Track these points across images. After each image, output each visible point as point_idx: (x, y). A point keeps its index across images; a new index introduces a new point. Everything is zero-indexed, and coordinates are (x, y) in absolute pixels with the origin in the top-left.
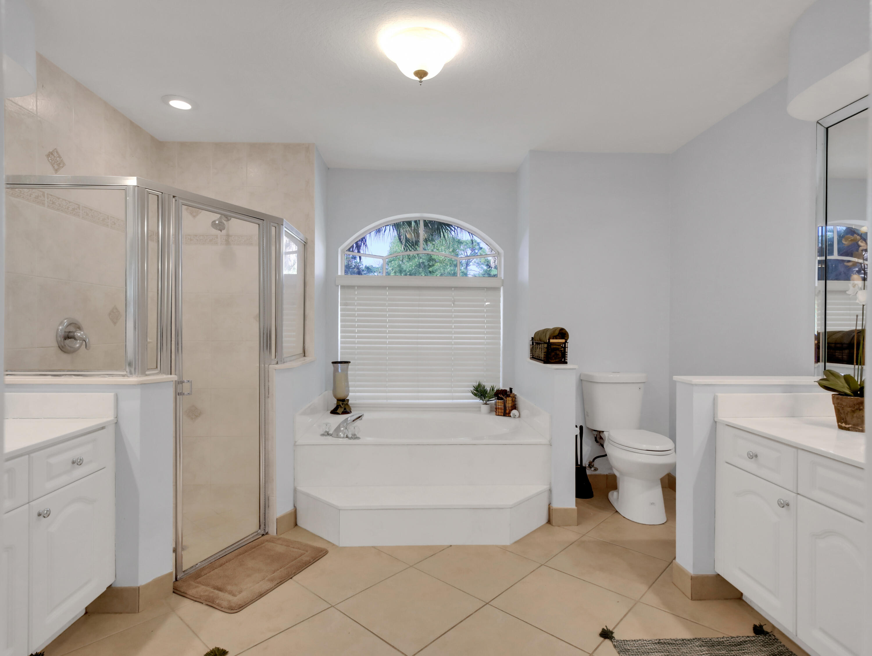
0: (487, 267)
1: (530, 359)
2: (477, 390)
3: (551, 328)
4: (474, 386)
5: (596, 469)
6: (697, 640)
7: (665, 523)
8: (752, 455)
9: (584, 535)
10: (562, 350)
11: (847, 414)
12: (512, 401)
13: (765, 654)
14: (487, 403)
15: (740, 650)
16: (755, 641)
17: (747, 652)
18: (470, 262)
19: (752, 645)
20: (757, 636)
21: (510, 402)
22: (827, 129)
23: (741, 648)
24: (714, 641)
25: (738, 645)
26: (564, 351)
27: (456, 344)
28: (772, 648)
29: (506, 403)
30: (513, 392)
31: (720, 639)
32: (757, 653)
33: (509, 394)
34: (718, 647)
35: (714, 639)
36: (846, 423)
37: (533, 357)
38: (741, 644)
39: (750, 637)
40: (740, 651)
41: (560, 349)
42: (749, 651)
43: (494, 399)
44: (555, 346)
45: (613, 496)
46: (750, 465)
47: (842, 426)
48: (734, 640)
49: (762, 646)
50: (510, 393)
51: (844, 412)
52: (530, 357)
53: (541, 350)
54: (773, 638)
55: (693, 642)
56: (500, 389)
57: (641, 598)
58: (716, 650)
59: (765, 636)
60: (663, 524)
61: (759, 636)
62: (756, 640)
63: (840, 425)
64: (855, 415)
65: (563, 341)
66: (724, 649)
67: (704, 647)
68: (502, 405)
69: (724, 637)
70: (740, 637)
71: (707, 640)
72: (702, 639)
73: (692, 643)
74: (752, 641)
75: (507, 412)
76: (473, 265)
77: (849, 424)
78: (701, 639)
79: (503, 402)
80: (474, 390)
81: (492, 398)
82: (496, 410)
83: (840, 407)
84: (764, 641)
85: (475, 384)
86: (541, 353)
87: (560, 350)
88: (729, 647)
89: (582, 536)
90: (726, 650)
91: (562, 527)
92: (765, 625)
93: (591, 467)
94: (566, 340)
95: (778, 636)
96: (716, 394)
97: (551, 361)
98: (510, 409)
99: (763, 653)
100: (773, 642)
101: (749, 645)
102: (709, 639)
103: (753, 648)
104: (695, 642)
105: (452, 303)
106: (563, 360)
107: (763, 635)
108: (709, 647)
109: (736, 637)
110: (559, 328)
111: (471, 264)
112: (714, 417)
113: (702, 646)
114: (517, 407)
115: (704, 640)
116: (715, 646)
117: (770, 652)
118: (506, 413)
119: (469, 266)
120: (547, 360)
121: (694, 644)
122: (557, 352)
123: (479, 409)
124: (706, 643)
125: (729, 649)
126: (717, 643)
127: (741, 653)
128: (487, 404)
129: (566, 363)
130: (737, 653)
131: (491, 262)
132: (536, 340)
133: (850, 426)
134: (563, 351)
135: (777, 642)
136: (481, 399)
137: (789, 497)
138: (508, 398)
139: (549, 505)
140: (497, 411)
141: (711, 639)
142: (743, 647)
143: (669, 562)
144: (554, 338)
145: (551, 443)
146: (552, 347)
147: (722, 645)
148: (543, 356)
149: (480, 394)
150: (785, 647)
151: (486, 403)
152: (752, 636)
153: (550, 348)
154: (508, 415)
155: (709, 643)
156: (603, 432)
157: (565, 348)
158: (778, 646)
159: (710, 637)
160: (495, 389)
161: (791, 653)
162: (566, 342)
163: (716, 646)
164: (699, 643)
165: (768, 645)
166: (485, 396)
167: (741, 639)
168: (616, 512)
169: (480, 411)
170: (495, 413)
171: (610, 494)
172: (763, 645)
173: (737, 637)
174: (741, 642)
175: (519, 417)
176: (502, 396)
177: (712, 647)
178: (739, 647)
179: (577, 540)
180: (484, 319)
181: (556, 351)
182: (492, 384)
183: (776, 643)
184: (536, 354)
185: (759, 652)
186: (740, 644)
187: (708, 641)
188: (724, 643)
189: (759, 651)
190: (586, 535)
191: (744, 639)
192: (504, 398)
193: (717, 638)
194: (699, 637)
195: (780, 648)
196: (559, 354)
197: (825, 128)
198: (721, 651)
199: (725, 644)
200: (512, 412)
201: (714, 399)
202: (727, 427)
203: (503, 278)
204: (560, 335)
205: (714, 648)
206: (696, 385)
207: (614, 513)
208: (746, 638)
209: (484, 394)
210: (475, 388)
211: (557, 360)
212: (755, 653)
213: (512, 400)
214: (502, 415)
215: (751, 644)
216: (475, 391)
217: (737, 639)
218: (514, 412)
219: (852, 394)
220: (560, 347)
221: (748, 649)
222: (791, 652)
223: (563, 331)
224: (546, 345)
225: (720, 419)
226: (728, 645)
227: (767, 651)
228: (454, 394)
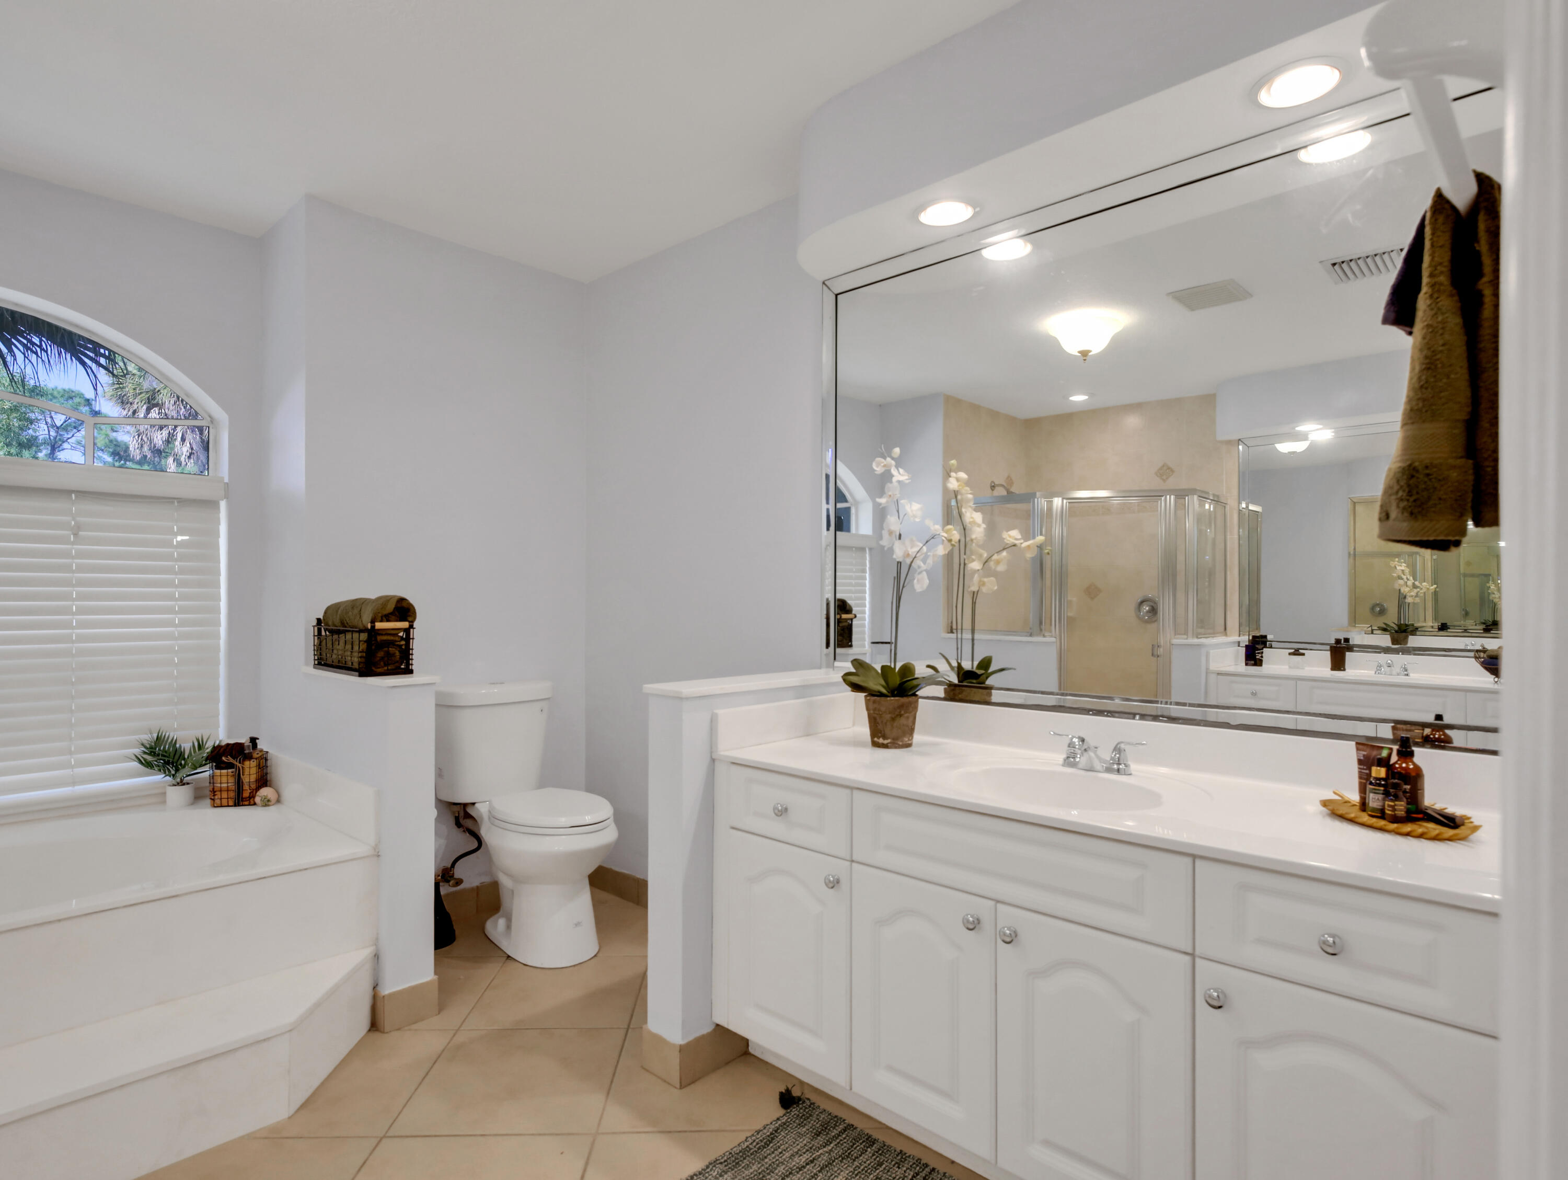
0: (114, 459)
1: (314, 668)
2: (155, 753)
3: (373, 596)
4: (143, 745)
5: (459, 882)
6: (713, 1165)
7: (597, 953)
8: (781, 809)
9: (458, 1030)
10: (402, 645)
11: (886, 723)
12: (259, 768)
13: (807, 1139)
14: (184, 782)
15: (774, 1150)
16: (788, 1122)
17: (785, 1148)
18: (64, 442)
19: (787, 1132)
20: (789, 1111)
21: (254, 770)
22: (837, 295)
23: (775, 1146)
24: (736, 1152)
25: (771, 1142)
26: (405, 647)
27: (82, 639)
28: (812, 1122)
29: (243, 775)
30: (259, 747)
31: (743, 1145)
32: (797, 1142)
33: (251, 753)
34: (745, 1161)
35: (735, 1149)
36: (885, 737)
37: (322, 662)
38: (773, 1139)
39: (781, 1118)
40: (775, 1152)
41: (398, 643)
42: (787, 1145)
43: (207, 768)
44: (385, 638)
45: (496, 927)
46: (776, 828)
47: (878, 742)
48: (761, 1136)
49: (799, 1126)
50: (252, 751)
51: (882, 722)
52: (315, 664)
53: (349, 647)
54: (808, 1102)
55: (708, 1172)
56: (223, 744)
57: (599, 1124)
58: (743, 1170)
59: (798, 1106)
60: (595, 956)
61: (791, 1111)
62: (789, 1120)
63: (876, 741)
64: (895, 724)
65: (405, 625)
66: (754, 1161)
67: (726, 1173)
68: (231, 780)
69: (747, 1138)
70: (767, 1125)
71: (725, 1158)
72: (719, 1160)
73: (707, 1175)
74: (785, 1124)
75: (246, 794)
76: (73, 448)
77: (887, 739)
78: (717, 1160)
79: (232, 772)
80: (145, 753)
81: (201, 766)
82: (214, 795)
83: (877, 714)
84: (798, 1115)
85: (148, 738)
86: (349, 653)
87: (398, 645)
88: (759, 1153)
89: (454, 1035)
90: (758, 1161)
91: (406, 1028)
92: (794, 1085)
93: (449, 879)
94: (411, 624)
95: (813, 1098)
96: (716, 711)
97: (376, 670)
98: (254, 786)
99: (804, 1138)
100: (810, 1110)
101: (783, 1134)
102: (728, 1153)
103: (790, 1137)
104: (711, 1170)
105: (70, 532)
106: (403, 667)
107: (795, 1106)
108: (732, 1170)
109: (762, 1129)
110: (394, 596)
111: (66, 445)
112: (711, 753)
113: (723, 1174)
114: (270, 781)
115: (722, 1158)
116: (740, 1163)
117: (811, 1131)
118: (242, 798)
119: (59, 451)
120: (367, 669)
121: (709, 1175)
122: (390, 649)
123: (161, 798)
124: (726, 1163)
125: (761, 1157)
126: (741, 1154)
127: (778, 1155)
128: (184, 784)
129: (411, 672)
130: (773, 1158)
131: (131, 446)
132: (330, 623)
133: (889, 741)
134: (403, 647)
135: (814, 1109)
136: (165, 773)
137: (839, 868)
138: (247, 763)
139: (374, 988)
140: (216, 797)
141: (731, 1151)
142: (776, 1142)
143: (625, 1028)
144: (384, 618)
145: (378, 852)
146: (379, 638)
147: (749, 1154)
148: (356, 660)
149: (164, 760)
150: (826, 1111)
151: (182, 781)
152: (782, 1115)
153: (373, 642)
154: (246, 803)
155: (730, 1160)
156: (474, 804)
157: (408, 639)
158: (818, 1115)
159: (728, 1149)
160: (209, 746)
161: (836, 1119)
162: (411, 627)
163: (741, 1161)
164: (717, 1169)
165: (805, 1120)
166: (179, 763)
167: (770, 1128)
168: (507, 959)
169: (164, 802)
170: (208, 801)
171: (489, 925)
172: (799, 1124)
173: (765, 1128)
174: (771, 1134)
175: (278, 801)
176: (232, 760)
177: (737, 1166)
178: (771, 1145)
179: (446, 1047)
180: (174, 576)
181: (388, 648)
182: (198, 733)
183: (814, 1111)
184: (334, 656)
185: (799, 1139)
186: (771, 1138)
187: (728, 1157)
188: (750, 1149)
189: (799, 1136)
190: (462, 1028)
191: (773, 1127)
192: (235, 763)
193: (739, 1145)
194: (713, 1158)
195: (820, 1117)
196: (395, 653)
197: (834, 293)
198: (751, 1168)
199: (752, 1151)
200: (258, 793)
201: (712, 721)
202: (734, 767)
203: (226, 480)
204: (397, 613)
205: (740, 1168)
206: (687, 699)
207: (504, 963)
208: (776, 1123)
209: (175, 760)
210: (145, 747)
211: (389, 668)
212: (796, 1145)
213: (259, 765)
214: (231, 803)
215: (784, 1130)
216: (146, 756)
217: (765, 1131)
218: (265, 792)
219: (889, 694)
220: (397, 639)
221: (783, 1142)
222: (836, 1117)
223: (404, 604)
224: (364, 636)
225: (722, 753)
226: (756, 1149)
227: (807, 1132)
228: (77, 770)
